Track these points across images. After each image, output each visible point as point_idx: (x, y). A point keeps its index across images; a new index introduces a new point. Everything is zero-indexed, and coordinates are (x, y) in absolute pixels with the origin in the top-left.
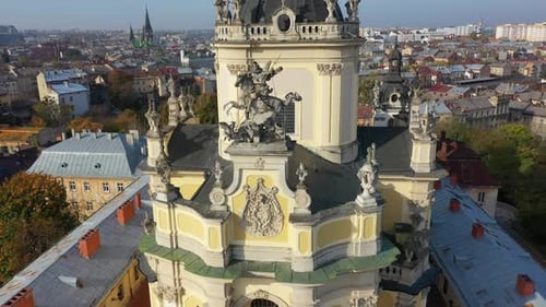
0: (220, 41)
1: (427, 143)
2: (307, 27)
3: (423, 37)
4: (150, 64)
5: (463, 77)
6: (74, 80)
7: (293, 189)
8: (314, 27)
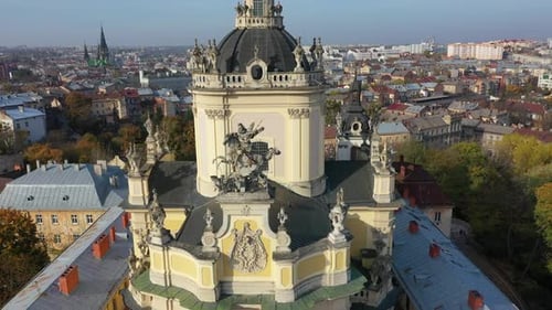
0: (198, 88)
1: (386, 176)
2: (278, 76)
3: (379, 55)
4: (108, 85)
5: (419, 95)
6: (29, 105)
7: (275, 231)
8: (284, 76)
